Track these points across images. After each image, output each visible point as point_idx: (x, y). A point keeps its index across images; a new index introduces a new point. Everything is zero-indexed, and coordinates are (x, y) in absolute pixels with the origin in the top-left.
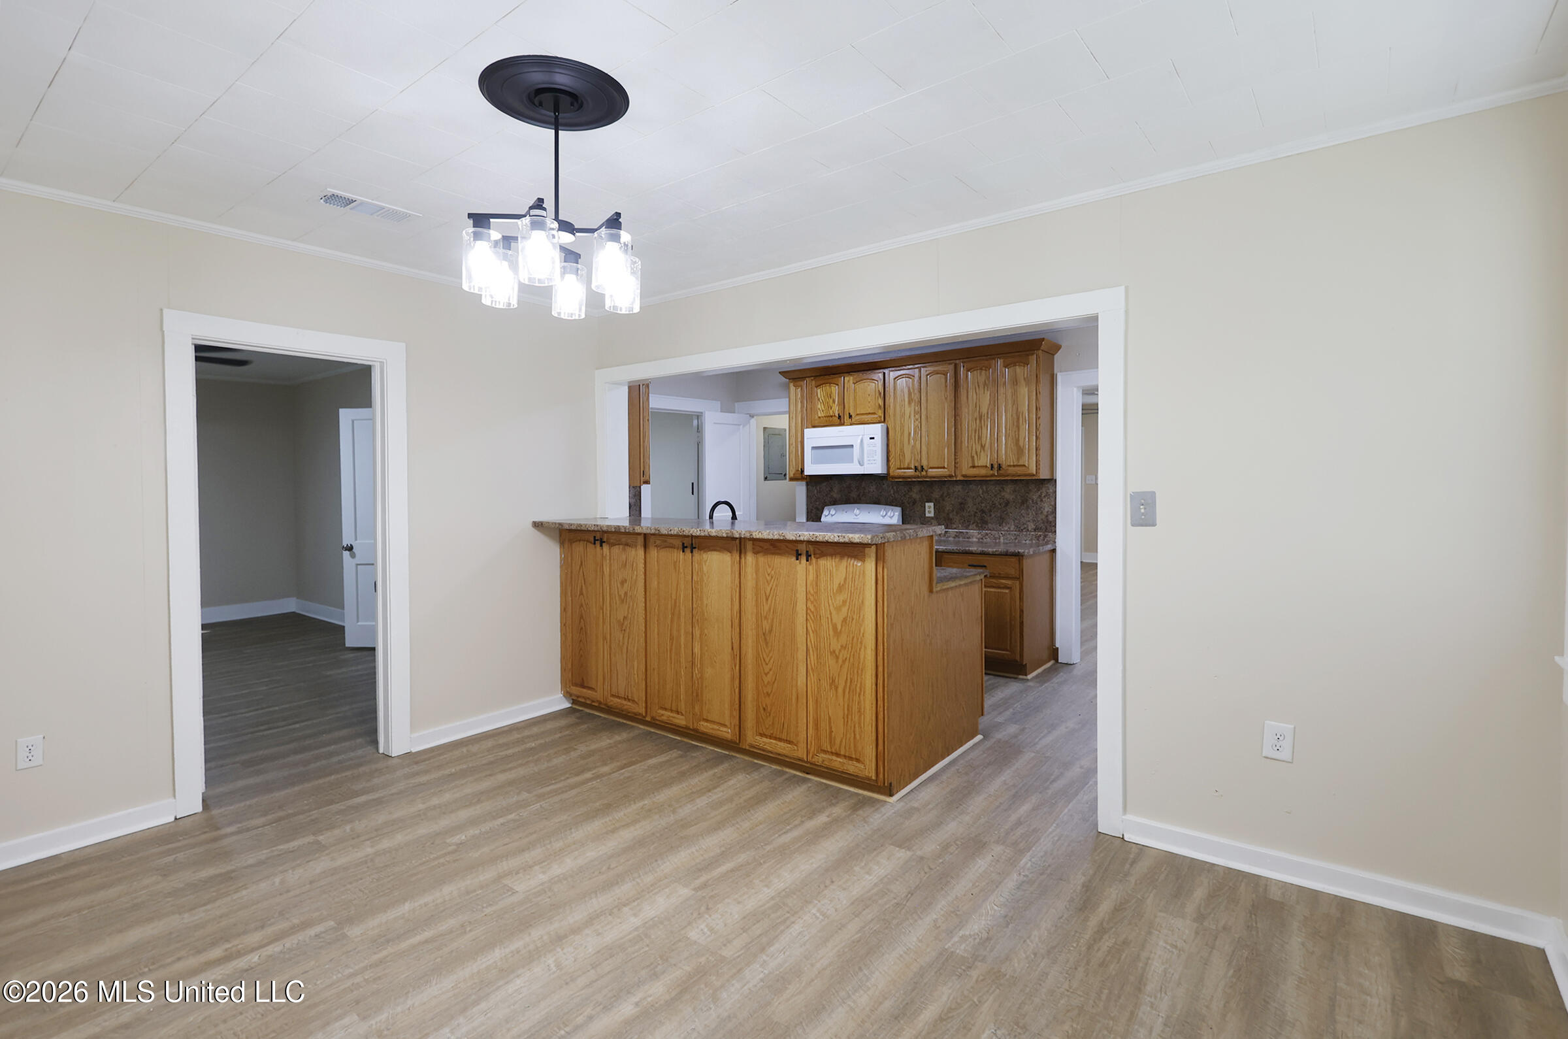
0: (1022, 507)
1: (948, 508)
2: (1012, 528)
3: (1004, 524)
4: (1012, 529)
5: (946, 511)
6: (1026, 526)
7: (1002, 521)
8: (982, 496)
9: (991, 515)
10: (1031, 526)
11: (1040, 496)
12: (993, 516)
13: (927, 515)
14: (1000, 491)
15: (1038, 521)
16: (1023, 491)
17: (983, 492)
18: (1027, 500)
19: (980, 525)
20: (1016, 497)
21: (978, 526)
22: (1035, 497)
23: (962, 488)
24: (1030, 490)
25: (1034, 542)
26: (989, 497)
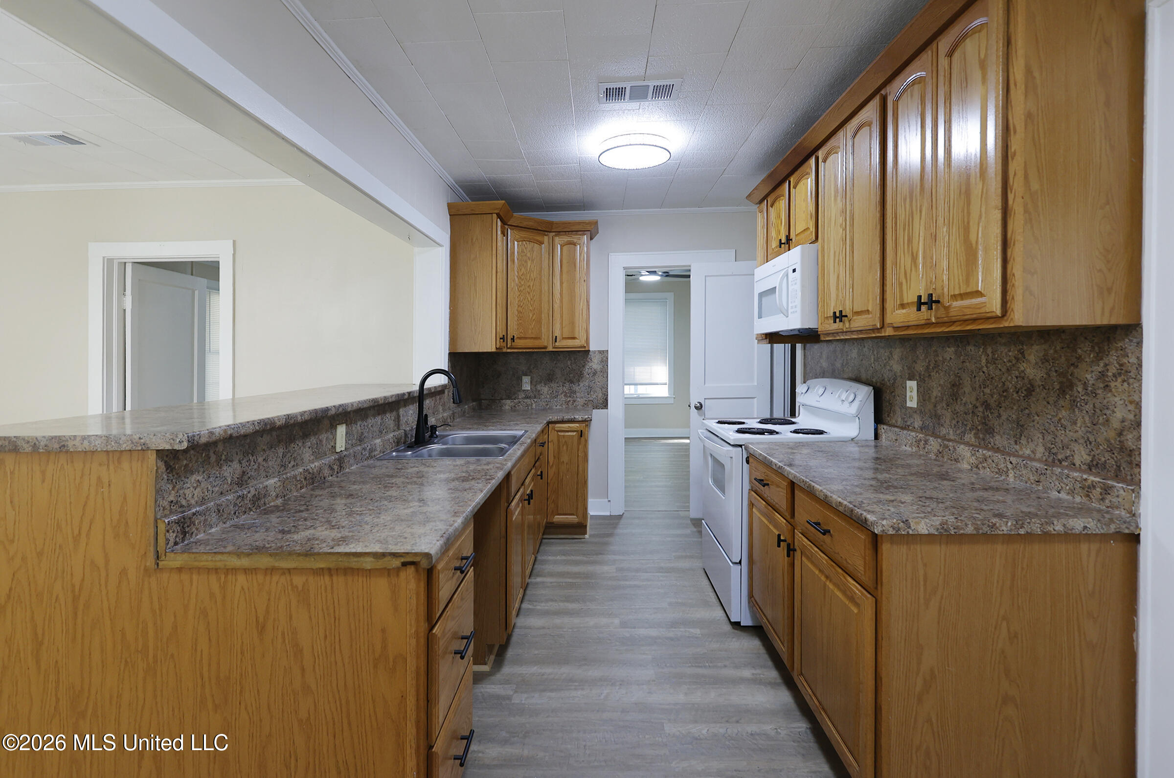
0: (1061, 402)
1: (936, 393)
2: (1040, 450)
3: (1023, 441)
4: (1038, 455)
5: (933, 400)
6: (1068, 453)
7: (1020, 430)
8: (985, 369)
9: (999, 416)
10: (1081, 455)
11: (1102, 375)
12: (1004, 417)
13: (909, 404)
14: (1017, 359)
15: (1099, 445)
16: (1063, 359)
17: (987, 362)
18: (1071, 386)
19: (981, 436)
20: (1047, 374)
21: (979, 438)
22: (1090, 378)
23: (956, 353)
24: (1079, 358)
25: (1078, 499)
26: (998, 372)
